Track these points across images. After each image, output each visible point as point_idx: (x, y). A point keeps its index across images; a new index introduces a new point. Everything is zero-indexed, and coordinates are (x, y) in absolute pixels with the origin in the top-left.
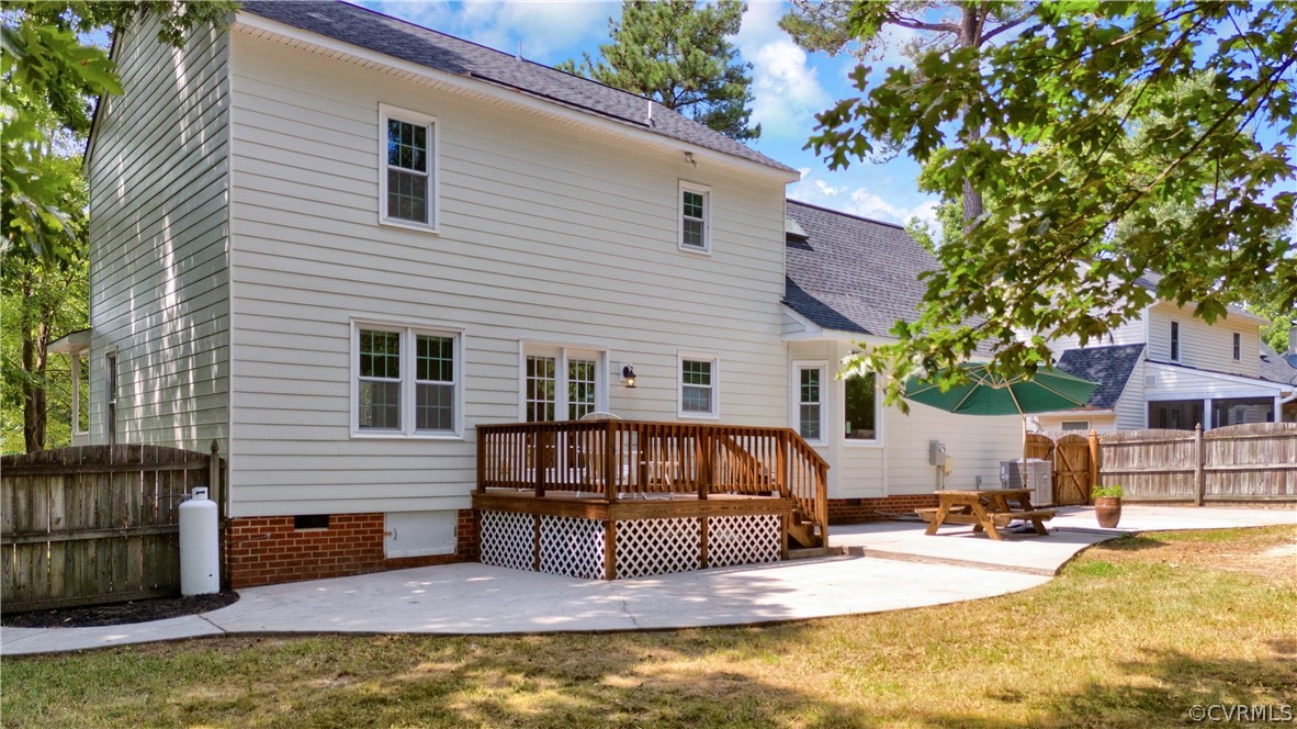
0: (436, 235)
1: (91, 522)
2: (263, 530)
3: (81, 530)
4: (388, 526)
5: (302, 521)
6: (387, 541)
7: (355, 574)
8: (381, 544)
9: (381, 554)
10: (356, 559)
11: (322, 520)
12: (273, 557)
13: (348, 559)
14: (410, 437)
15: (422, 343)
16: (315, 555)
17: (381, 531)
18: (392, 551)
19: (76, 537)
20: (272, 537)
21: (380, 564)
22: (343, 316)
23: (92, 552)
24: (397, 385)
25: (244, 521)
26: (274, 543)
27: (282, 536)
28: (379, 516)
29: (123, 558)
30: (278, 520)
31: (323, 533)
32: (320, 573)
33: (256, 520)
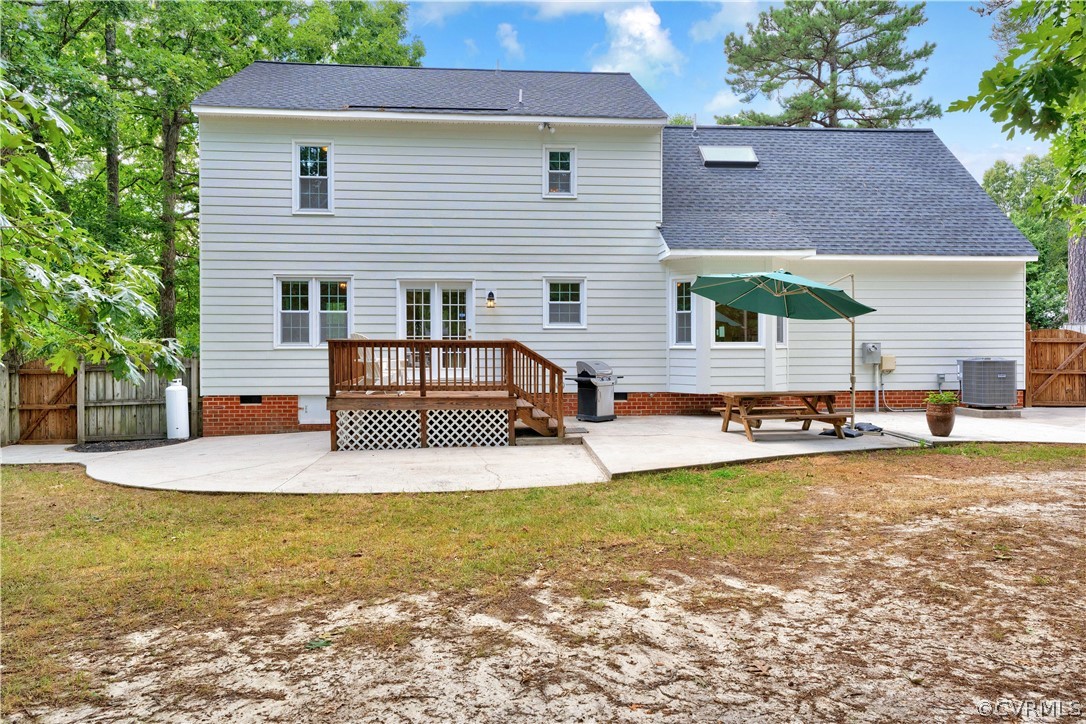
0: (332, 216)
1: (134, 396)
2: (221, 404)
3: (129, 400)
4: (301, 404)
5: (245, 399)
6: (301, 414)
7: (278, 433)
8: (296, 415)
9: (296, 421)
10: (279, 423)
11: (257, 399)
12: (227, 420)
13: (274, 424)
14: (314, 347)
15: (324, 288)
16: (253, 420)
17: (296, 407)
18: (303, 419)
19: (125, 403)
20: (227, 407)
21: (296, 427)
22: (269, 274)
23: (134, 411)
24: (307, 314)
25: (210, 398)
26: (227, 412)
27: (232, 407)
28: (295, 398)
29: (150, 416)
30: (230, 398)
31: (258, 407)
32: (256, 430)
33: (216, 398)
